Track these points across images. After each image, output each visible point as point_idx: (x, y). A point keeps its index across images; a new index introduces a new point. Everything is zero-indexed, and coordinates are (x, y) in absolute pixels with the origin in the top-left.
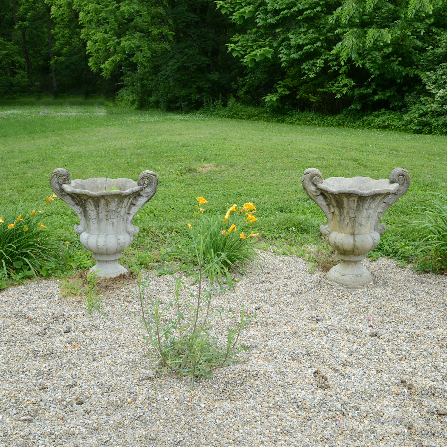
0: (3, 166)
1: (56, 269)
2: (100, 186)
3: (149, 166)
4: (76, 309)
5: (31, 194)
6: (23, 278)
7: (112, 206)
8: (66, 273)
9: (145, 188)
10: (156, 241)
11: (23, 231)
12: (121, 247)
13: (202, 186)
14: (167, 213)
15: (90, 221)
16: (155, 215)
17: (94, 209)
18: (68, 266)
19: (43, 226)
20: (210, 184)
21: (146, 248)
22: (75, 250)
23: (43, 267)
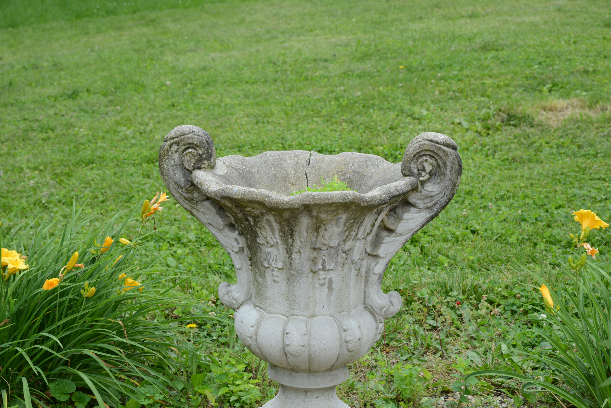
0: (12, 105)
1: (165, 403)
2: (292, 173)
3: (395, 107)
5: (88, 184)
7: (331, 236)
9: (423, 183)
10: (433, 327)
11: (80, 295)
12: (349, 351)
13: (552, 165)
14: (458, 245)
15: (267, 276)
16: (425, 251)
17: (280, 242)
18: (195, 397)
19: (132, 283)
20: (576, 159)
21: (406, 347)
22: (210, 345)
23: (129, 397)
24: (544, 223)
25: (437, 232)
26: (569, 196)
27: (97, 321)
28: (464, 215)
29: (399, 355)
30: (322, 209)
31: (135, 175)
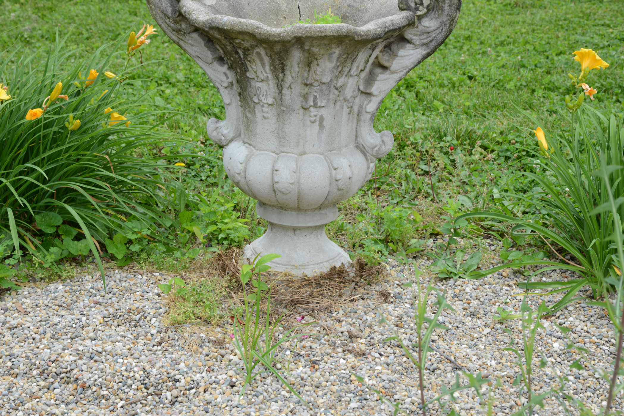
1: (152, 239)
2: (284, 7)
4: (210, 363)
5: (72, 20)
6: (59, 262)
7: (323, 71)
8: (178, 254)
9: (420, 18)
10: (426, 172)
11: (64, 128)
12: (339, 190)
13: (556, 10)
14: (454, 91)
15: (256, 112)
16: (420, 96)
17: (270, 76)
18: (183, 234)
19: (119, 117)
20: (580, 5)
21: (397, 191)
22: (199, 185)
23: (116, 232)
24: (544, 69)
25: (433, 77)
26: (571, 43)
27: (83, 155)
28: (462, 60)
29: (390, 198)
30: (314, 42)
31: (122, 12)
